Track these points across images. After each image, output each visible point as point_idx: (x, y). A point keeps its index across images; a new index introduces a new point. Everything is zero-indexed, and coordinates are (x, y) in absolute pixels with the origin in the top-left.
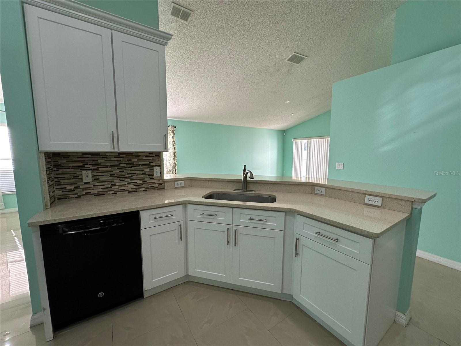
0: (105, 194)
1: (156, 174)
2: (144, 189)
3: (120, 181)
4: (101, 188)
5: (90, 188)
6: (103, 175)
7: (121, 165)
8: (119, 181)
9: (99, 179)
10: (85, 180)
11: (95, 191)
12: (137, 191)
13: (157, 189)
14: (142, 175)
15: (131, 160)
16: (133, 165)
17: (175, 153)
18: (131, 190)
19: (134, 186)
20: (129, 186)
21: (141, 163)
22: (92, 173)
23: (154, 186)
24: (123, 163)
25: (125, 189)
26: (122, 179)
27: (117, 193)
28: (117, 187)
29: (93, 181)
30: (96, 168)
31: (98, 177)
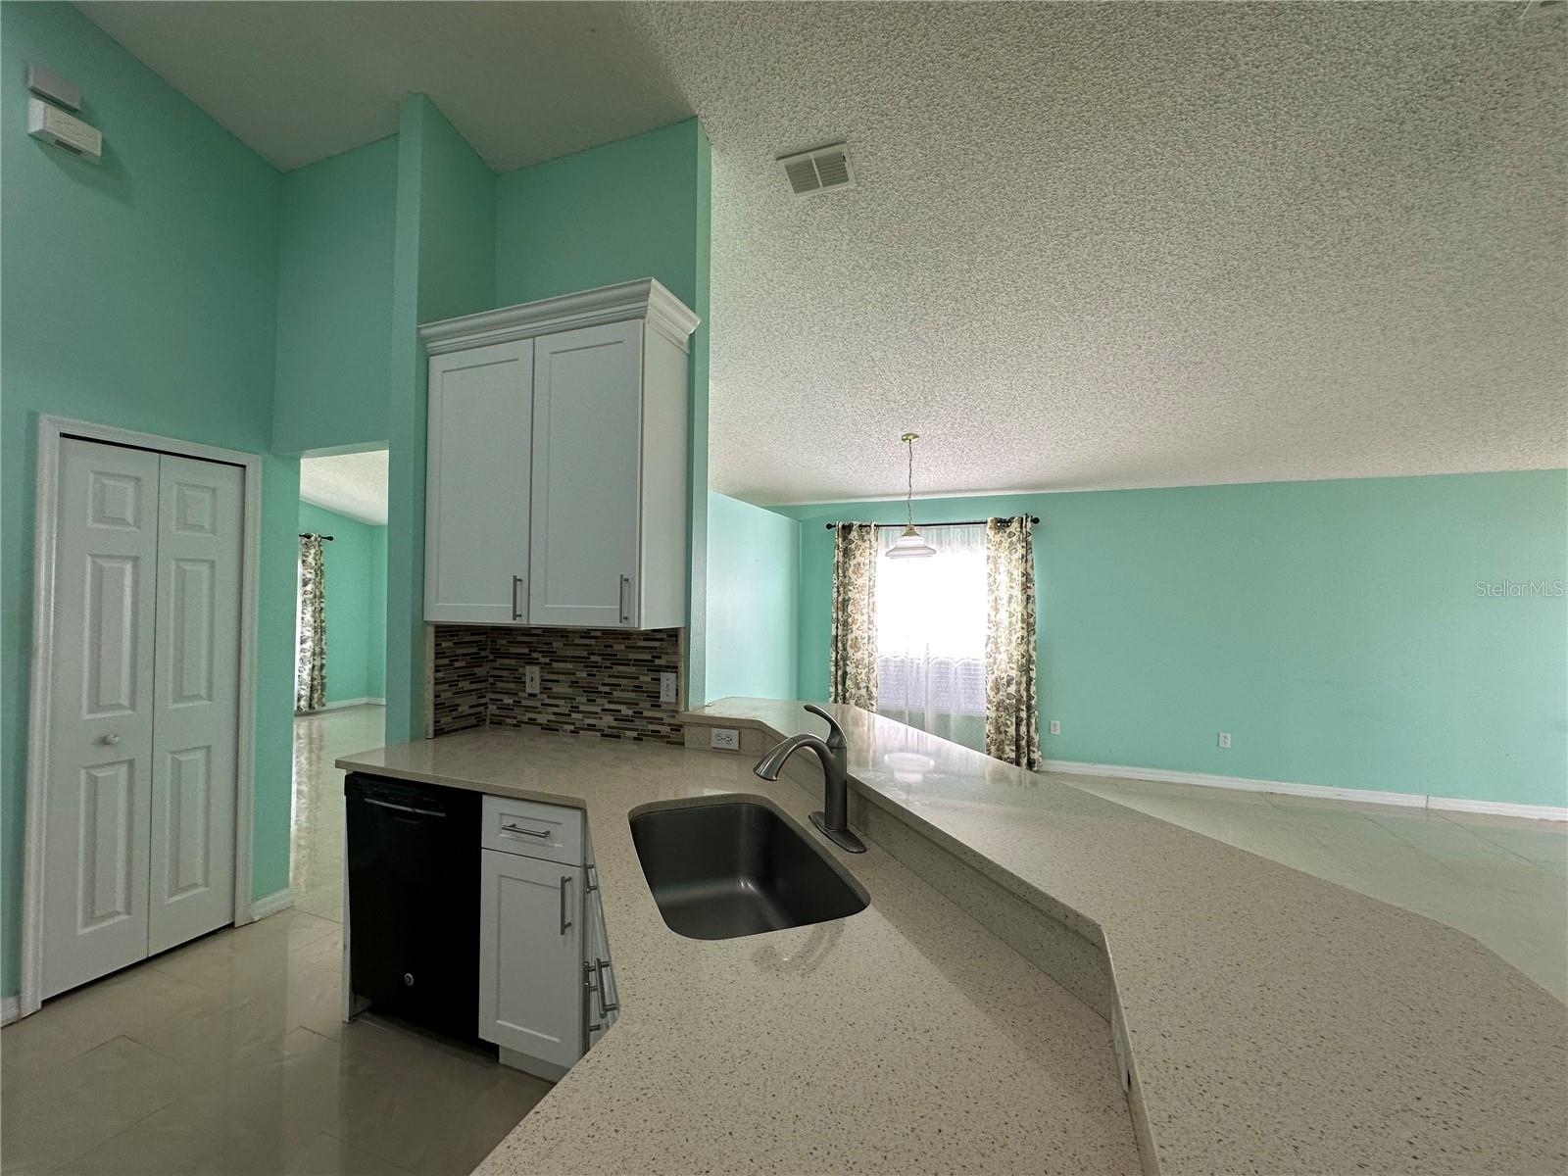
0: (558, 730)
1: (666, 696)
2: (635, 734)
3: (588, 700)
4: (554, 714)
5: (534, 709)
6: (558, 681)
7: (593, 658)
8: (584, 700)
9: (550, 689)
10: (529, 690)
11: (542, 719)
12: (619, 737)
13: (668, 742)
14: (633, 691)
15: (611, 647)
16: (614, 660)
17: (1030, 615)
18: (607, 731)
19: (615, 720)
20: (604, 717)
21: (632, 656)
22: (541, 672)
23: (659, 732)
24: (595, 654)
25: (595, 726)
26: (593, 696)
27: (581, 732)
28: (580, 716)
29: (541, 693)
30: (547, 660)
31: (549, 684)
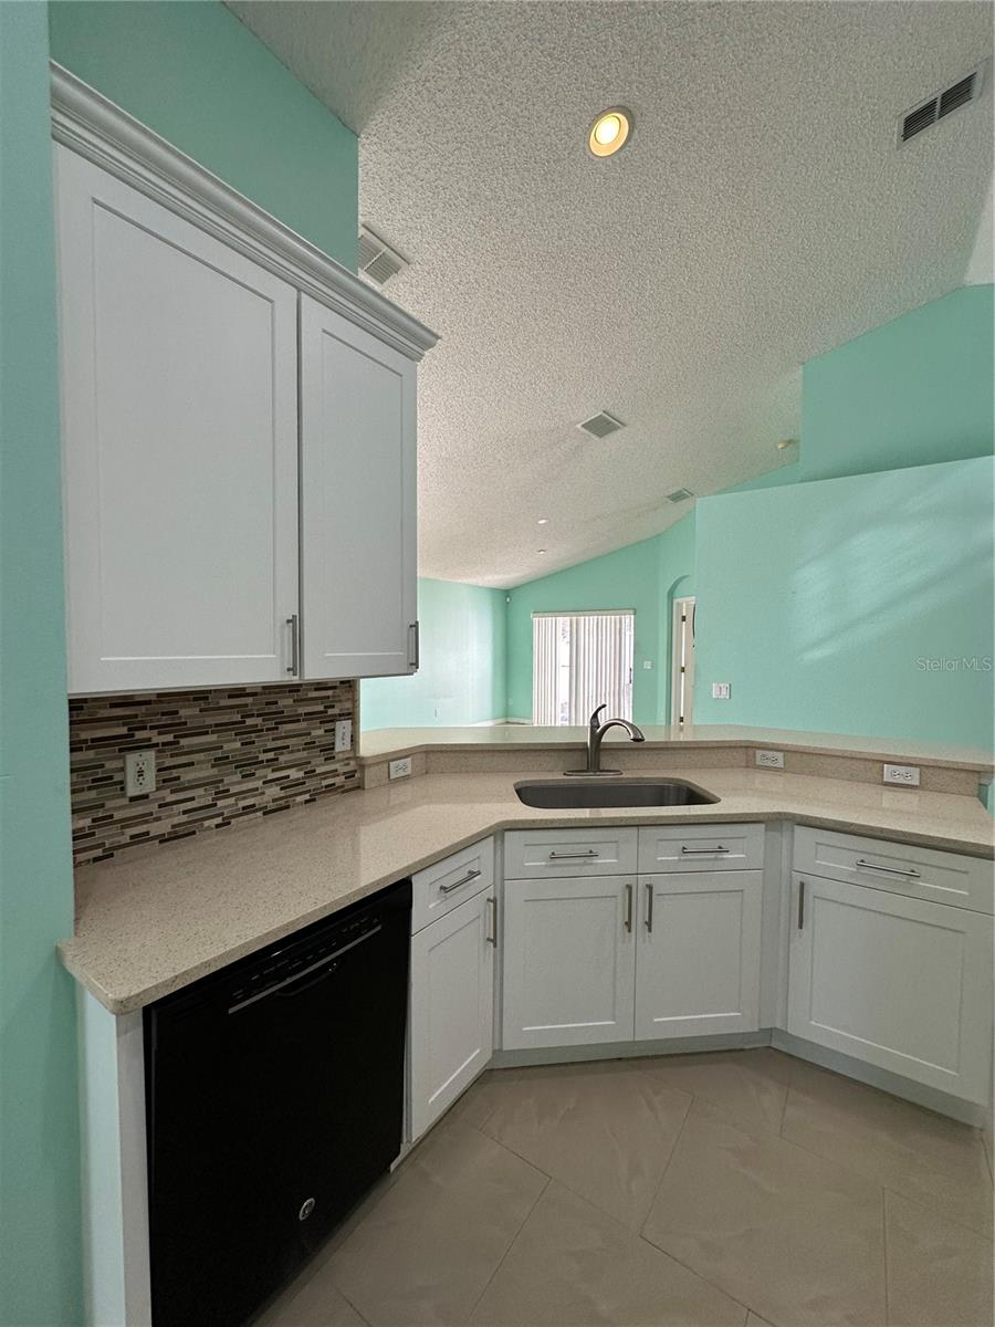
0: (194, 833)
1: (342, 745)
2: (307, 797)
3: (243, 777)
4: (185, 812)
5: (145, 818)
6: (193, 764)
7: (249, 722)
8: (238, 777)
9: (178, 778)
10: (132, 791)
11: (163, 827)
12: (288, 807)
13: (343, 792)
14: (304, 749)
15: (276, 703)
16: (281, 718)
18: (272, 806)
19: (282, 789)
20: (267, 791)
21: (302, 710)
22: (157, 758)
23: (334, 784)
24: (253, 715)
25: (254, 805)
26: (247, 770)
27: (233, 821)
28: (231, 801)
29: (158, 789)
30: (170, 738)
31: (175, 773)
